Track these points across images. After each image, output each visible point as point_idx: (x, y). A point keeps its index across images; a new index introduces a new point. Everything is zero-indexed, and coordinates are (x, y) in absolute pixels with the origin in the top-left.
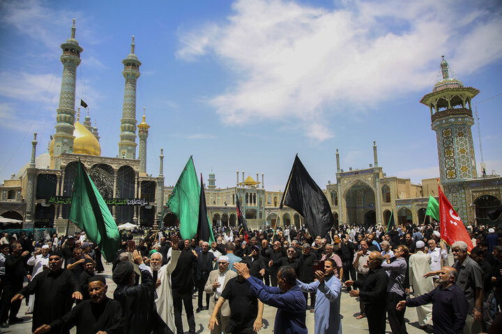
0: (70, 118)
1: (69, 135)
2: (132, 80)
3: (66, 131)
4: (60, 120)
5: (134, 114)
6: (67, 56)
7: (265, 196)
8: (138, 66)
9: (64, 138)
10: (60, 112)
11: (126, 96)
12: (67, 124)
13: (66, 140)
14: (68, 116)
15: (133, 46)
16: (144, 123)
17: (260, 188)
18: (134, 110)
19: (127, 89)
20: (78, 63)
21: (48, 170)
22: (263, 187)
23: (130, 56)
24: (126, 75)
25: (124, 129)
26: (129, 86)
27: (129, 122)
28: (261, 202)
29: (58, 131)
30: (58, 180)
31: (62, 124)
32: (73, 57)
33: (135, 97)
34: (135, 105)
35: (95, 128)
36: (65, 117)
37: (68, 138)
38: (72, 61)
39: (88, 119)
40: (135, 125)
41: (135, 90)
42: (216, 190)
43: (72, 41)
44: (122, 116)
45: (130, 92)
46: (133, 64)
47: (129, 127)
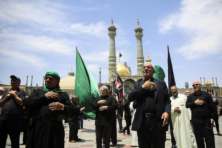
0: (114, 60)
1: (114, 67)
2: (140, 38)
3: (113, 66)
4: (110, 61)
5: (142, 54)
6: (111, 32)
7: (219, 90)
8: (142, 31)
9: (112, 69)
10: (110, 57)
11: (138, 46)
12: (113, 63)
13: (113, 70)
14: (113, 59)
15: (138, 22)
16: (148, 59)
17: (216, 85)
18: (142, 52)
19: (138, 43)
20: (115, 35)
21: (106, 84)
22: (217, 85)
23: (137, 27)
24: (137, 36)
25: (138, 62)
26: (139, 41)
27: (141, 58)
28: (217, 94)
29: (110, 66)
30: (111, 88)
31: (111, 63)
32: (113, 32)
33: (142, 46)
34: (142, 50)
35: (129, 67)
36: (112, 59)
37: (114, 69)
38: (112, 34)
39: (125, 63)
40: (143, 59)
41: (141, 42)
42: (189, 89)
43: (112, 26)
44: (137, 56)
45: (139, 44)
46: (139, 31)
47: (141, 60)
